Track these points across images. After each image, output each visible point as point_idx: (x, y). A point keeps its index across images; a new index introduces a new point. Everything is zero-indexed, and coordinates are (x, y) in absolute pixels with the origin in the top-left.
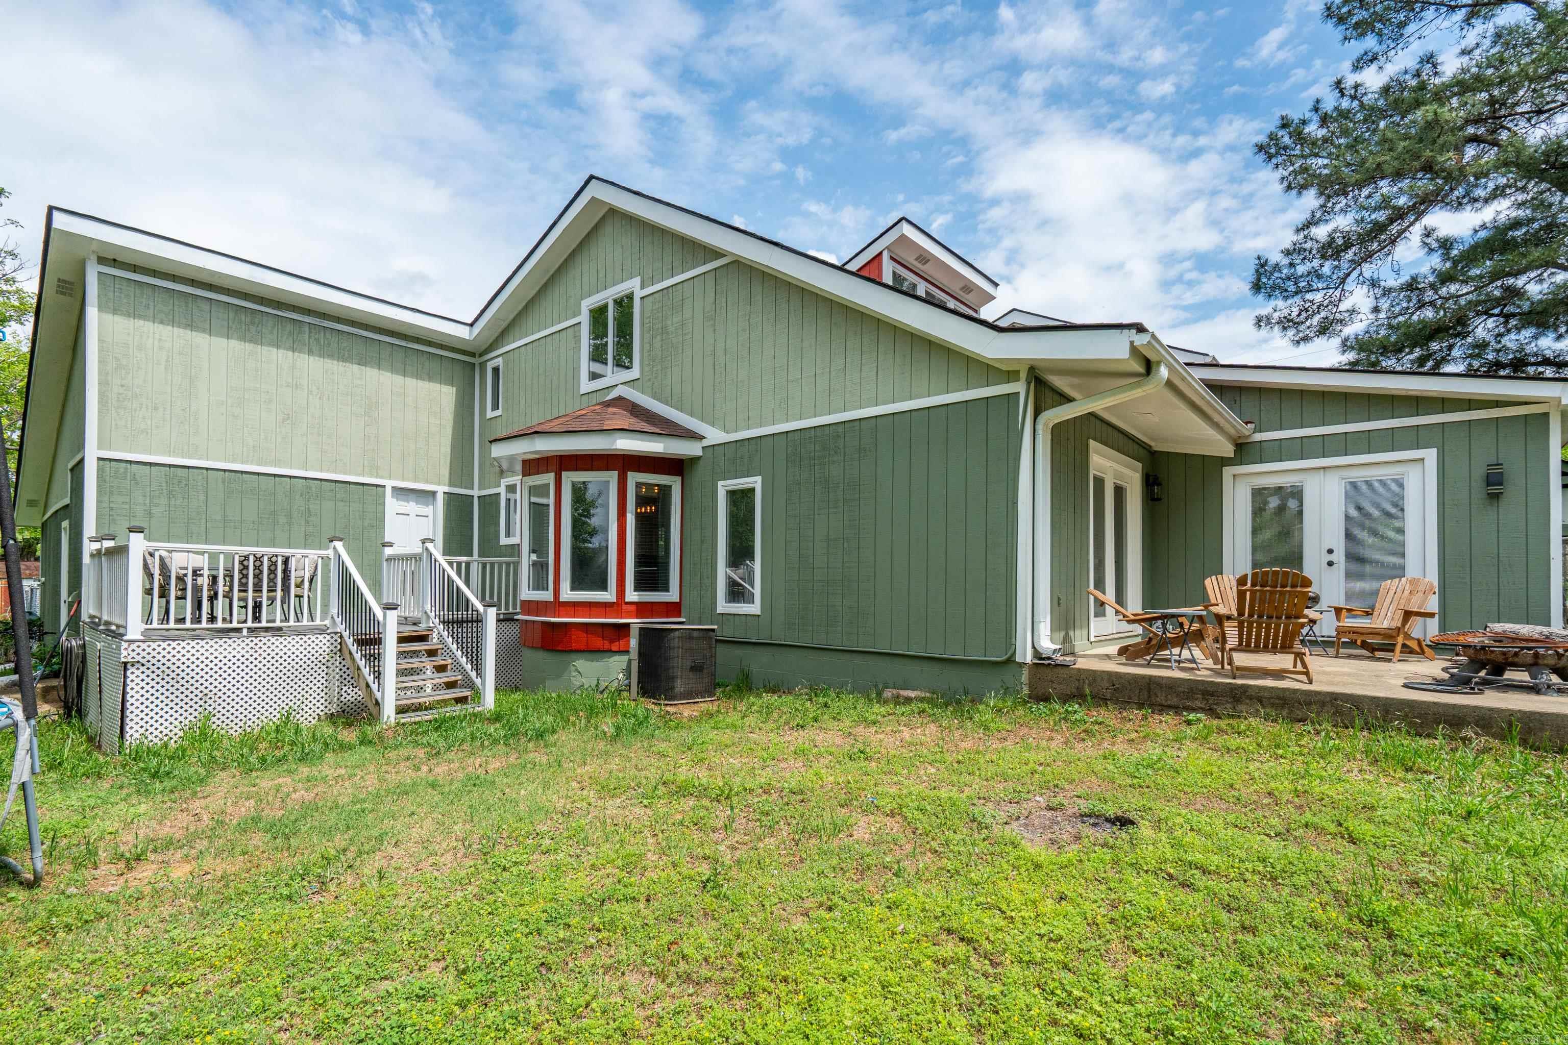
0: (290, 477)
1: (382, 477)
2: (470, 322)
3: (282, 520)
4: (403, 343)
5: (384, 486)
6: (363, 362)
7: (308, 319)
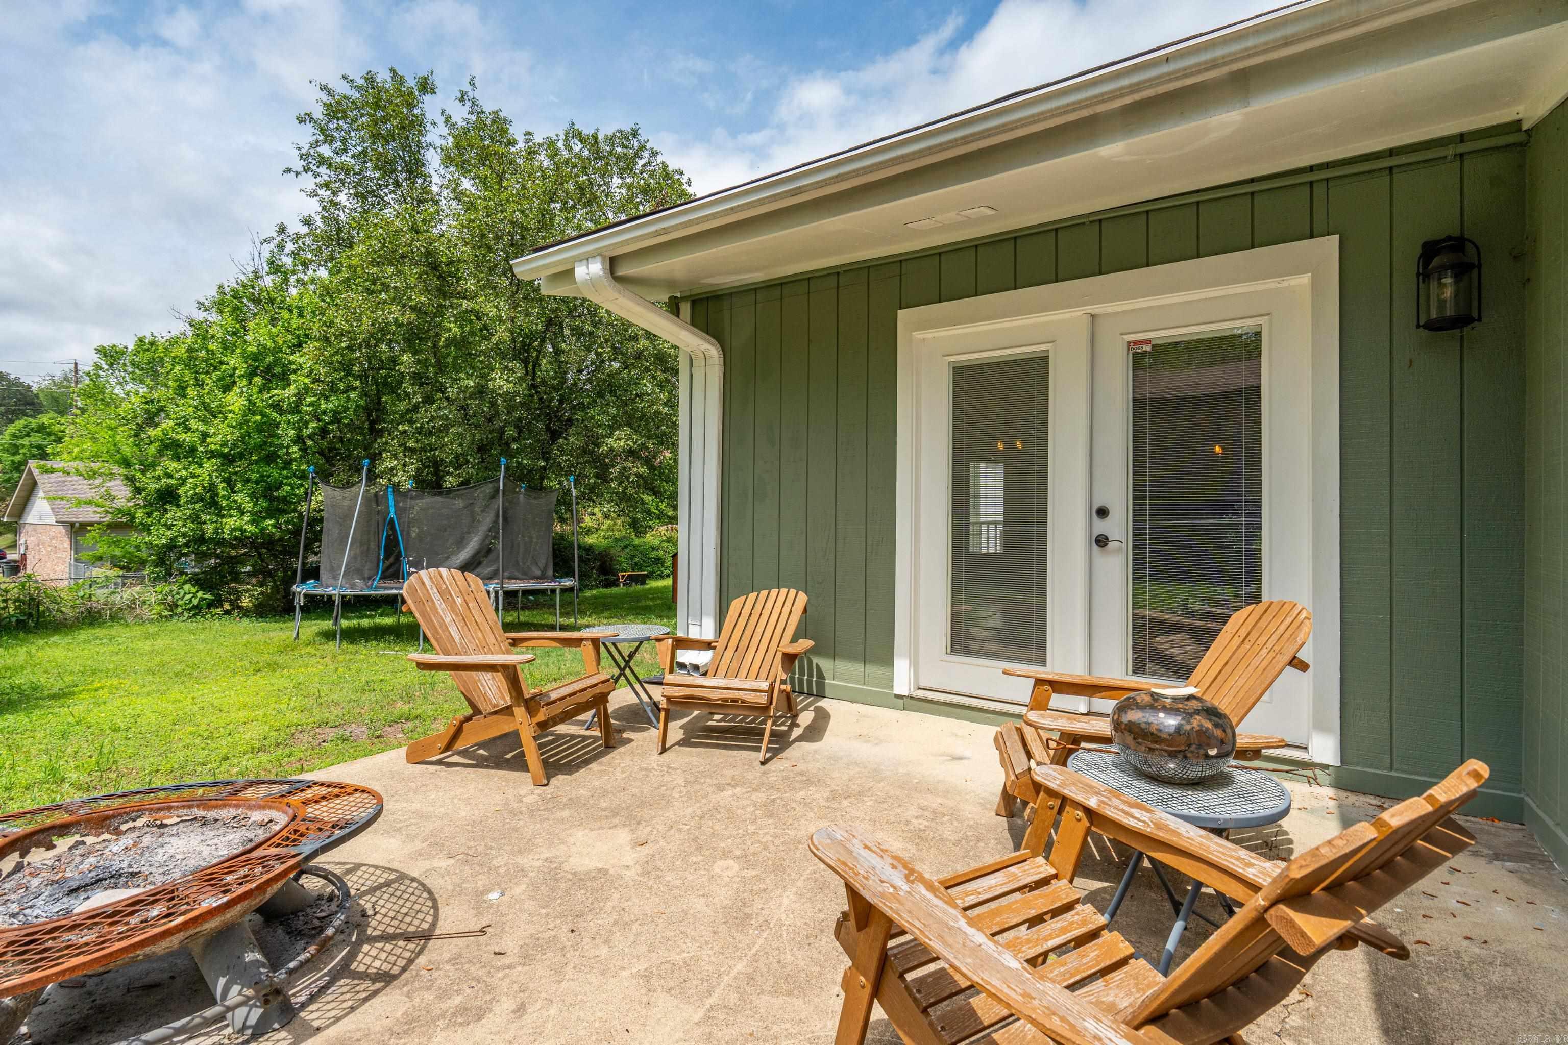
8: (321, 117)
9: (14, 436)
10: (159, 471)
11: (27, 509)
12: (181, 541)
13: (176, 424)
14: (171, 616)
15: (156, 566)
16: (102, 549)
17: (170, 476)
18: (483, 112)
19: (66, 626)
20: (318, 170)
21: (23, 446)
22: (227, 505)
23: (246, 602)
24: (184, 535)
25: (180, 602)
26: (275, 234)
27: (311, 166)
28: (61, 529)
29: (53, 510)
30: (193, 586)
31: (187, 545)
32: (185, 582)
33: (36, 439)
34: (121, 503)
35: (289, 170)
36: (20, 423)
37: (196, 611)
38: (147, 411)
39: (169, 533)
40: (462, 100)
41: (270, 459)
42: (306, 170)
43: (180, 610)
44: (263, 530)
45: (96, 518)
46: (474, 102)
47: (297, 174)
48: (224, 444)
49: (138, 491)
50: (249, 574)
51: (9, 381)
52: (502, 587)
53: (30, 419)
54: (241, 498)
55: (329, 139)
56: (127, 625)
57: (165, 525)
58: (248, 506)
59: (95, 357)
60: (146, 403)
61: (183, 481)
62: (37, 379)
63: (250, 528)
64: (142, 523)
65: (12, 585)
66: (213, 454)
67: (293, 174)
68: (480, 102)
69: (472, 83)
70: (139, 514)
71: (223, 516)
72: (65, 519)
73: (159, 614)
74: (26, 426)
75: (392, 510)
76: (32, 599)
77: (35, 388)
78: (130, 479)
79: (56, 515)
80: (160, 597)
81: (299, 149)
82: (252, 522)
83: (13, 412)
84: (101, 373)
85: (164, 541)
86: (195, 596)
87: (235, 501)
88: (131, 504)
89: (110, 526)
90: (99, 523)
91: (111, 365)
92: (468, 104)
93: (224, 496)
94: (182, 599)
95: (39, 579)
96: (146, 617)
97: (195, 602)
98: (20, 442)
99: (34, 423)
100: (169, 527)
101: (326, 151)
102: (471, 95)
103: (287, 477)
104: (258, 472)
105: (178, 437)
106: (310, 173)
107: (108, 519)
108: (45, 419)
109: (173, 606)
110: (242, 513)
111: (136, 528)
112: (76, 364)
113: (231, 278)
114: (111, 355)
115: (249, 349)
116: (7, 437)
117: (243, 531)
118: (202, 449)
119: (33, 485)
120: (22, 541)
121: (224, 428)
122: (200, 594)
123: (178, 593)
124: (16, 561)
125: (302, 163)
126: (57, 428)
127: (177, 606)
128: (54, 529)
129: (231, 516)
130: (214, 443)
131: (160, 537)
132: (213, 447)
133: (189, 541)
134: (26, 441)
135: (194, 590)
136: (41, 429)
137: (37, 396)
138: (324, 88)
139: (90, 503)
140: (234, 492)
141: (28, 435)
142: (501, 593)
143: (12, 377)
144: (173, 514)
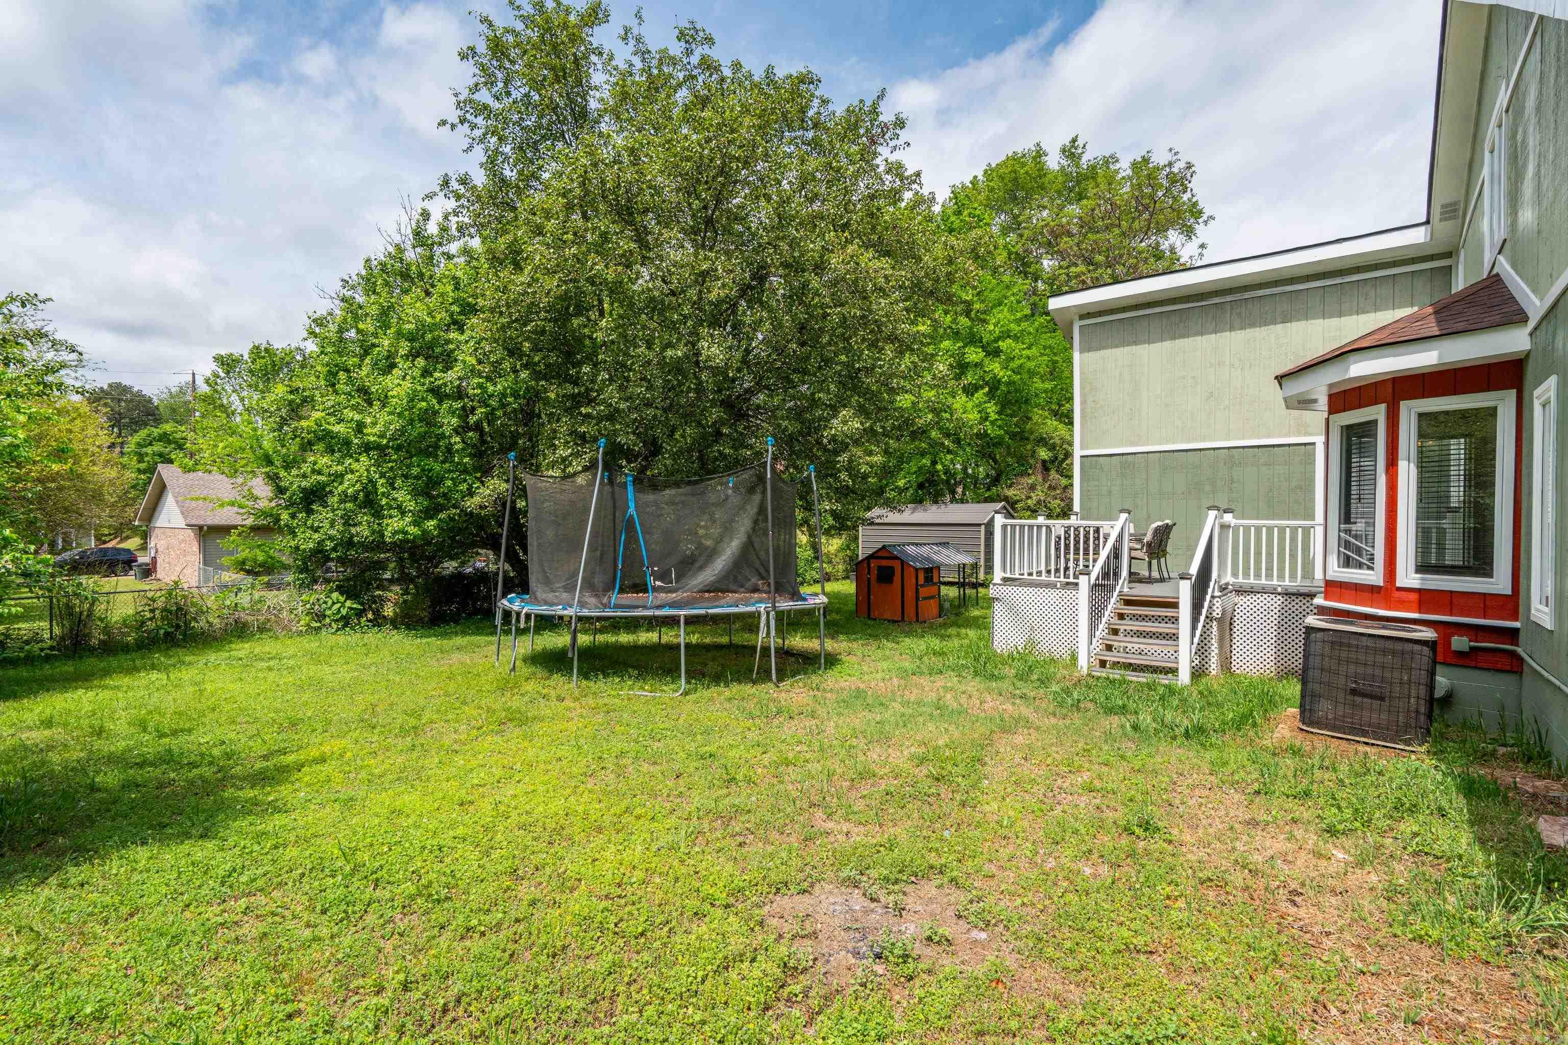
0: (1214, 449)
1: (1311, 435)
2: (1424, 220)
3: (1208, 488)
4: (1338, 281)
5: (1314, 444)
6: (1286, 319)
7: (1229, 298)
8: (485, 52)
9: (139, 445)
10: (306, 468)
11: (156, 514)
12: (329, 545)
13: (328, 414)
14: (319, 628)
15: (301, 573)
16: (244, 553)
17: (319, 473)
18: (649, 52)
19: (215, 639)
20: (475, 121)
21: (147, 454)
22: (387, 504)
23: (389, 611)
24: (331, 538)
25: (328, 613)
26: (437, 189)
27: (468, 116)
28: (190, 533)
29: (182, 513)
30: (342, 594)
31: (334, 549)
32: (331, 591)
33: (158, 447)
34: (263, 504)
35: (443, 123)
36: (143, 433)
37: (345, 622)
38: (291, 402)
39: (316, 536)
40: (625, 39)
41: (430, 452)
42: (463, 121)
43: (328, 620)
44: (424, 532)
45: (238, 521)
46: (638, 40)
47: (453, 126)
48: (382, 436)
49: (281, 491)
50: (391, 581)
51: (132, 393)
52: (774, 607)
53: (153, 429)
54: (402, 496)
55: (490, 83)
56: (277, 638)
57: (312, 527)
58: (411, 505)
59: (213, 366)
60: (291, 392)
61: (340, 477)
62: (157, 392)
63: (413, 530)
64: (287, 526)
65: (158, 594)
66: (367, 448)
67: (448, 126)
68: (647, 40)
69: (638, 16)
70: (285, 516)
71: (383, 517)
72: (194, 522)
73: (308, 625)
74: (149, 435)
75: (632, 505)
76: (179, 609)
77: (156, 402)
78: (273, 478)
79: (185, 518)
80: (308, 606)
81: (456, 95)
82: (415, 523)
83: (136, 423)
84: (219, 381)
85: (311, 545)
86: (343, 605)
87: (395, 499)
88: (273, 504)
89: (255, 529)
90: (242, 526)
91: (228, 373)
92: (632, 42)
93: (383, 494)
94: (330, 608)
95: (186, 586)
96: (294, 629)
97: (344, 612)
98: (144, 450)
99: (156, 432)
100: (316, 530)
101: (484, 96)
102: (635, 31)
103: (450, 471)
104: (418, 466)
105: (330, 427)
106: (466, 125)
107: (250, 522)
108: (168, 427)
109: (321, 616)
110: (403, 513)
111: (280, 530)
112: (194, 374)
113: (378, 250)
114: (228, 363)
115: (407, 326)
116: (133, 446)
117: (406, 533)
118: (356, 441)
119: (162, 489)
120: (152, 545)
121: (383, 417)
122: (348, 603)
123: (325, 603)
124: (147, 564)
125: (459, 112)
126: (178, 436)
127: (325, 616)
128: (182, 532)
129: (391, 517)
130: (372, 434)
131: (307, 541)
132: (372, 439)
133: (336, 545)
134: (149, 450)
135: (342, 599)
136: (164, 438)
137: (157, 408)
138: (485, 20)
139: (232, 504)
140: (394, 489)
141: (150, 444)
142: (772, 614)
143: (136, 389)
144: (323, 516)
